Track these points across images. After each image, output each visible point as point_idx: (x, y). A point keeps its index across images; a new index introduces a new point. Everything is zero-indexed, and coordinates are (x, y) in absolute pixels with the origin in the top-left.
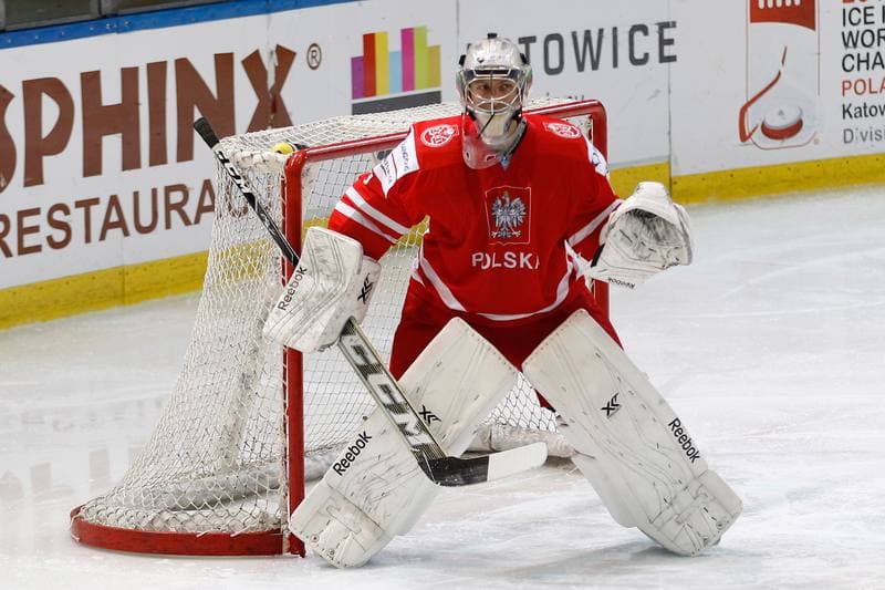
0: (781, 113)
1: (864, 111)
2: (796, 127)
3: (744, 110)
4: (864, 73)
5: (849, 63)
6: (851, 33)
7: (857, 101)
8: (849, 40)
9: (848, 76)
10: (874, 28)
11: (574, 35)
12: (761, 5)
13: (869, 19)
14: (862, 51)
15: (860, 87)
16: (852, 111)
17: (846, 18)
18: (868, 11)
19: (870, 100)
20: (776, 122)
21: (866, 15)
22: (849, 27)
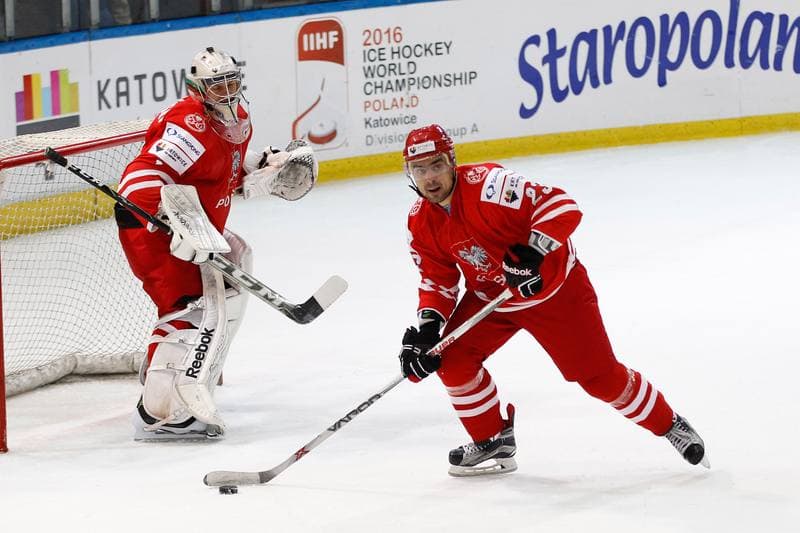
0: (321, 125)
1: (379, 123)
2: (331, 136)
3: (295, 124)
4: (379, 95)
5: (369, 88)
6: (369, 68)
7: (374, 116)
8: (369, 72)
9: (369, 98)
10: (386, 63)
11: (173, 73)
12: (306, 49)
13: (382, 57)
14: (378, 80)
15: (377, 105)
16: (371, 122)
17: (366, 56)
18: (382, 51)
19: (384, 114)
20: (319, 132)
21: (380, 54)
22: (368, 63)
